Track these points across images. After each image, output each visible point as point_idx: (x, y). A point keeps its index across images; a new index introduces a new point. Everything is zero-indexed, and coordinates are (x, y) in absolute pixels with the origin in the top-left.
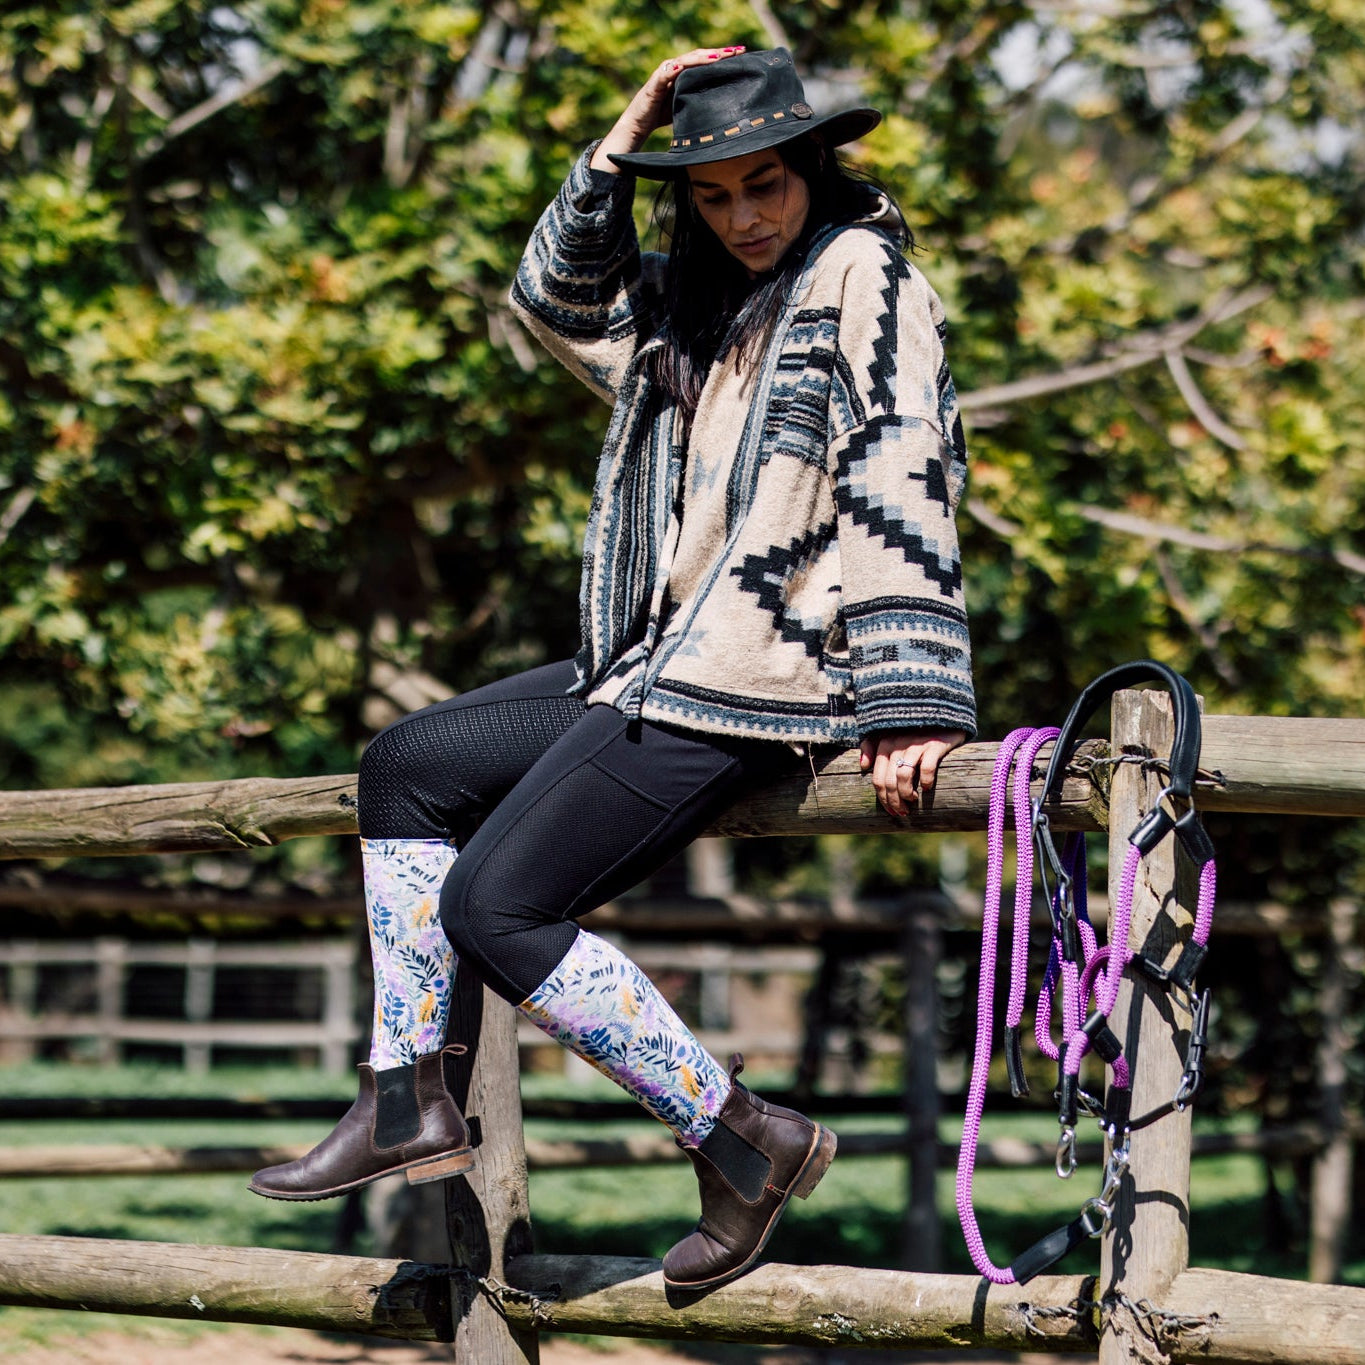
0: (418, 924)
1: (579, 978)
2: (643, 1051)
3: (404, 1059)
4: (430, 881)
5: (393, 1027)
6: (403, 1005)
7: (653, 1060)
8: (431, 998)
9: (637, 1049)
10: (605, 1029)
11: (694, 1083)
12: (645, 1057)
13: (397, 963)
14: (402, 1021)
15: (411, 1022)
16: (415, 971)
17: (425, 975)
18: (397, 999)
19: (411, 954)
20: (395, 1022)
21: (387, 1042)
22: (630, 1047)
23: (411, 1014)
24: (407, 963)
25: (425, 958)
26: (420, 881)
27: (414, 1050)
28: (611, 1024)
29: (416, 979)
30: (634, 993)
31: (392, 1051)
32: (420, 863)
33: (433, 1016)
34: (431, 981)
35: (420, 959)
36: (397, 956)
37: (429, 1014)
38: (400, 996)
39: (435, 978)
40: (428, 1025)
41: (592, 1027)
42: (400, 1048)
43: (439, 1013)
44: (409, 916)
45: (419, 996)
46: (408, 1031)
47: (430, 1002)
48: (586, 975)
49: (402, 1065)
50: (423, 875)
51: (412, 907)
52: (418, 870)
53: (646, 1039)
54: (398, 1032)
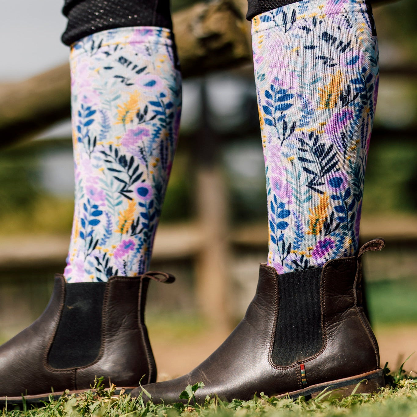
0: (124, 120)
1: (311, 27)
2: (305, 147)
3: (98, 274)
4: (138, 72)
5: (89, 239)
6: (100, 213)
7: (306, 165)
8: (131, 206)
9: (301, 140)
10: (292, 96)
11: (322, 221)
12: (302, 155)
13: (97, 166)
14: (99, 231)
15: (109, 232)
16: (116, 174)
17: (127, 179)
18: (95, 207)
19: (113, 154)
20: (91, 234)
21: (82, 256)
22: (297, 133)
23: (109, 223)
24: (109, 165)
25: (128, 159)
26: (127, 72)
27: (110, 265)
28: (300, 96)
29: (117, 183)
30: (344, 88)
31: (87, 266)
32: (128, 53)
33: (134, 228)
34: (134, 187)
35: (122, 160)
36: (99, 159)
37: (128, 225)
38: (98, 203)
39: (138, 184)
40: (127, 237)
41: (285, 84)
42: (95, 262)
43: (140, 227)
44: (115, 111)
45: (119, 203)
46: (104, 243)
47: (131, 211)
48: (318, 31)
49: (96, 281)
50: (131, 66)
51: (118, 102)
52: (126, 61)
53: (317, 139)
54: (93, 245)
